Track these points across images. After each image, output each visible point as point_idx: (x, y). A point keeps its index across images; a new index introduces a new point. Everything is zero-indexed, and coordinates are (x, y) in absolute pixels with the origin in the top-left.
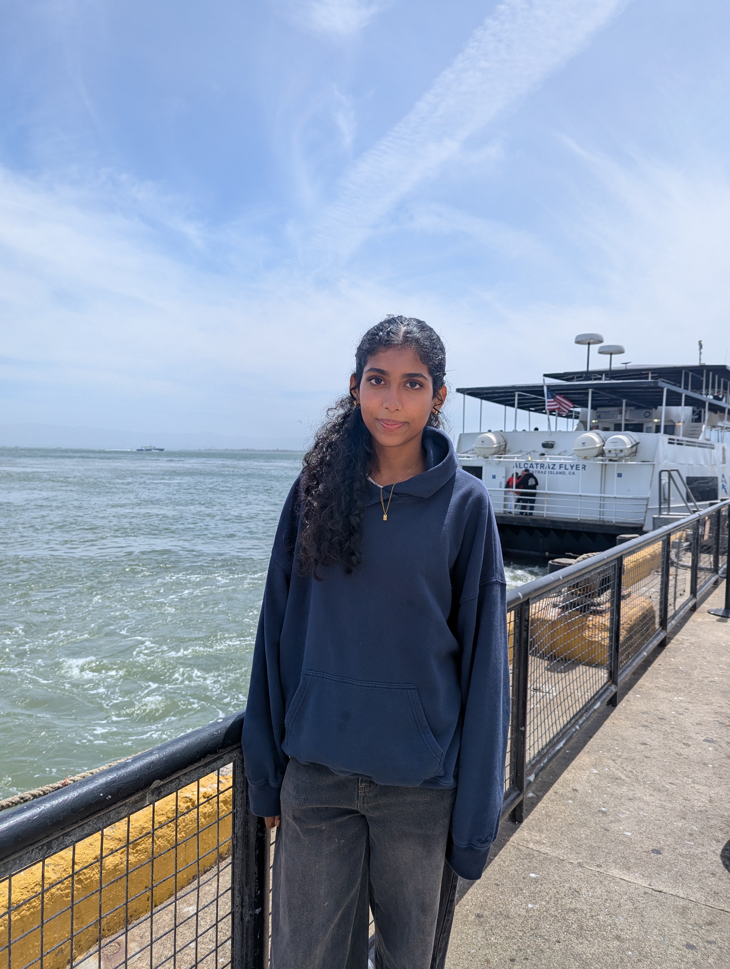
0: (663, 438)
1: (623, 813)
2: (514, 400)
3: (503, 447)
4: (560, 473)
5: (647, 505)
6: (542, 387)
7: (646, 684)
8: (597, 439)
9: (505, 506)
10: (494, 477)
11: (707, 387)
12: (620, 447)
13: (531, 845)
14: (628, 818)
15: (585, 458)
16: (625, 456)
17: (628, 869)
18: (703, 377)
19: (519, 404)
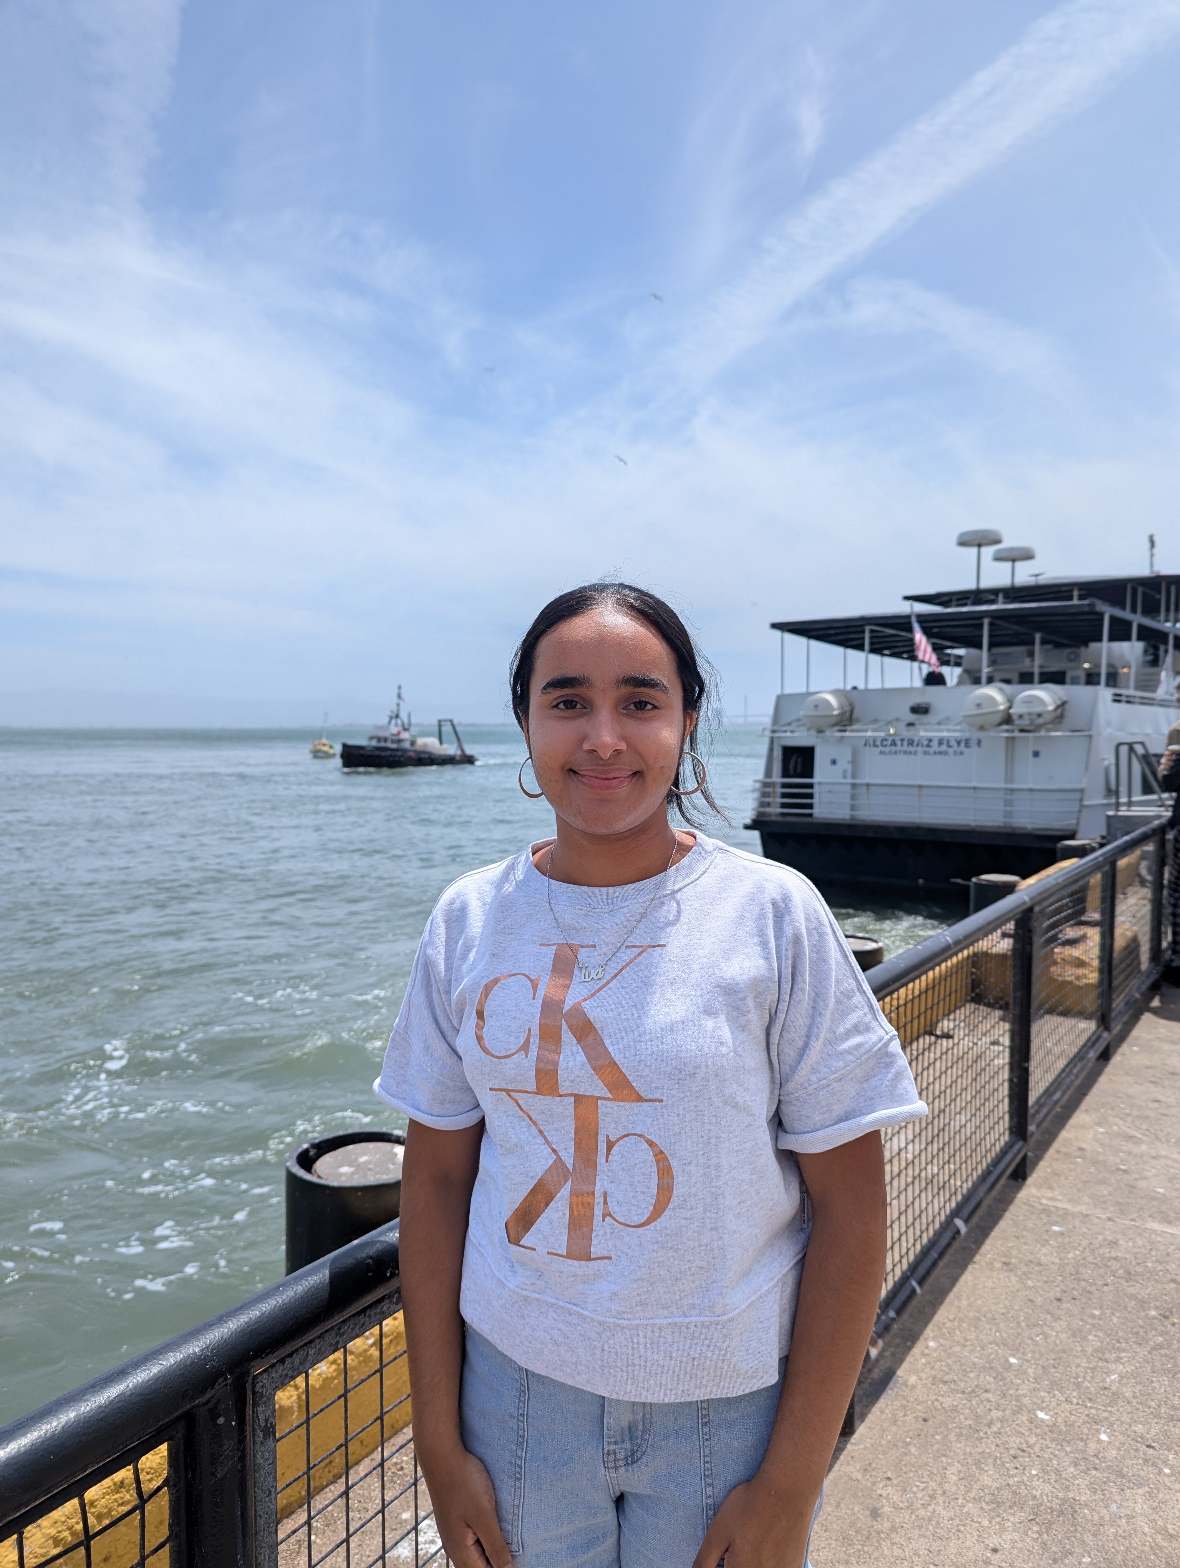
0: (1105, 693)
1: (1149, 1171)
2: (863, 638)
3: (848, 714)
4: (940, 753)
5: (1081, 800)
6: (908, 617)
7: (1143, 1035)
8: (999, 697)
9: (853, 808)
10: (834, 762)
11: (1168, 609)
12: (1037, 709)
13: (1044, 1201)
14: (1156, 1176)
15: (982, 728)
16: (1046, 724)
17: (1169, 1223)
18: (1160, 593)
19: (872, 644)
